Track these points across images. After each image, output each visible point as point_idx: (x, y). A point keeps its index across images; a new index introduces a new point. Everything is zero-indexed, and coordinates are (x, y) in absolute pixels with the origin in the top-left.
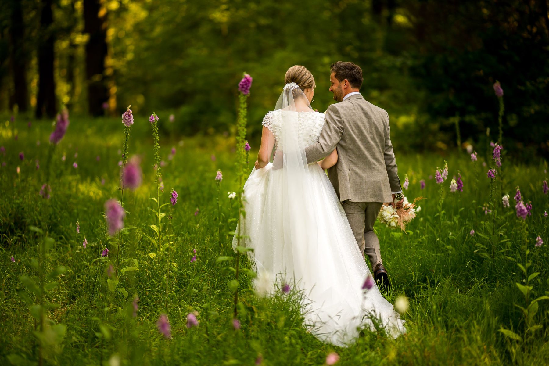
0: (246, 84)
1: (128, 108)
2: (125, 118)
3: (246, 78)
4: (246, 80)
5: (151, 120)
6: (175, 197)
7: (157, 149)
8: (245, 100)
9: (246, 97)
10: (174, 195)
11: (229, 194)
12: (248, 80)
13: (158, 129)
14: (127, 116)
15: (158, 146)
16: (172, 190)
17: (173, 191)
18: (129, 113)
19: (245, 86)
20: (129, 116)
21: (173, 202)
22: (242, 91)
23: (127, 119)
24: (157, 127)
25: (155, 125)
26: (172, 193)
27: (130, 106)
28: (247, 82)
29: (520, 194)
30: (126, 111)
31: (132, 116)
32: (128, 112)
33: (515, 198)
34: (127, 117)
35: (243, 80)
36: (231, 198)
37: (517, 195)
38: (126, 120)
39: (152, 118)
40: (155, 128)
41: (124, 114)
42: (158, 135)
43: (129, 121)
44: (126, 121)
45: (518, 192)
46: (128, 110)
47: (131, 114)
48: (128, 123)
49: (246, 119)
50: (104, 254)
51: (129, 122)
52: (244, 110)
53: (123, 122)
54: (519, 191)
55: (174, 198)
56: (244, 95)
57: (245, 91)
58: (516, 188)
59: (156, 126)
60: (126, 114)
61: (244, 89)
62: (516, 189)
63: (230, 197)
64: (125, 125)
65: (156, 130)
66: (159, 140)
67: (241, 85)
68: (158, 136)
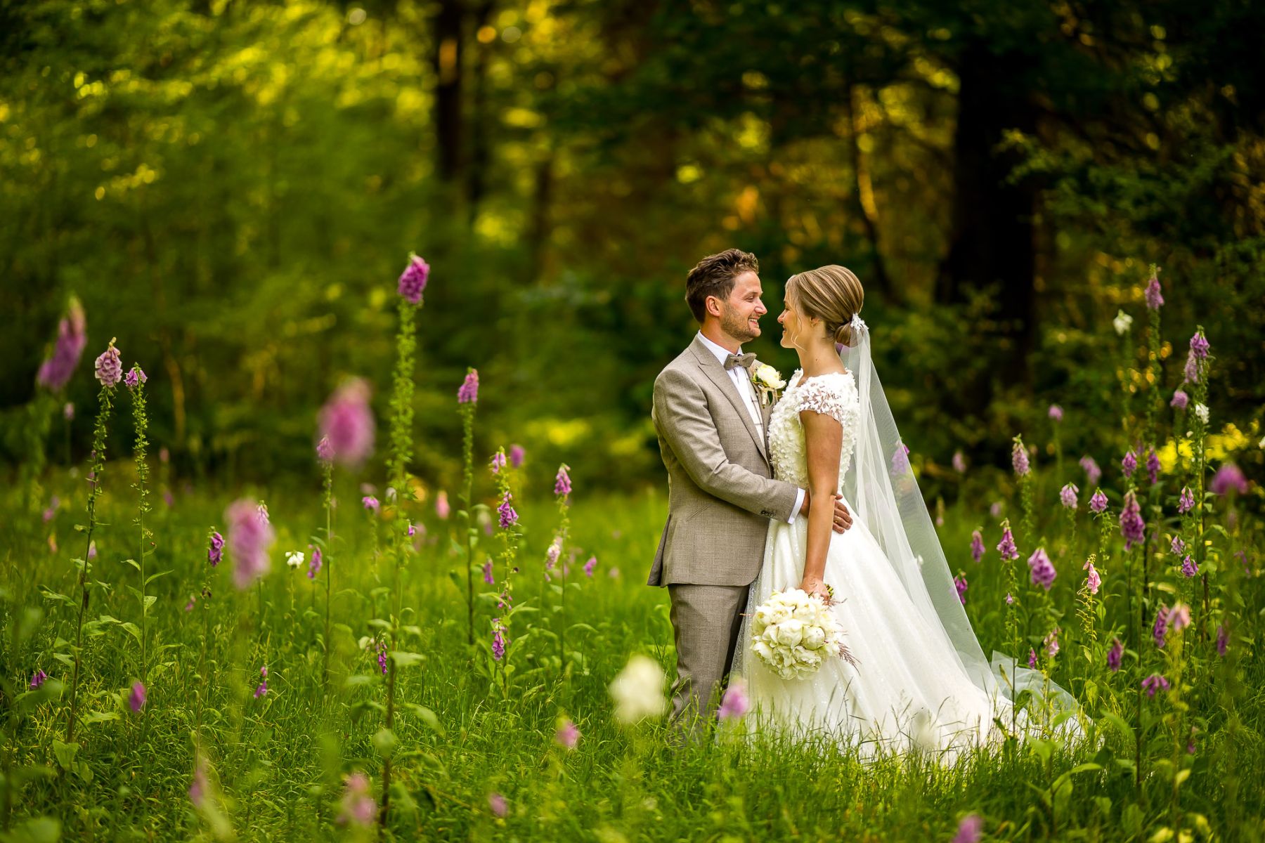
0: (416, 280)
1: (111, 344)
2: (102, 366)
3: (415, 264)
4: (415, 269)
5: (130, 380)
6: (217, 547)
7: (140, 449)
8: (412, 315)
9: (414, 309)
10: (216, 541)
11: (289, 558)
12: (420, 271)
13: (144, 401)
14: (108, 361)
15: (144, 440)
16: (213, 530)
17: (215, 532)
18: (113, 356)
19: (413, 284)
20: (113, 362)
21: (213, 559)
22: (406, 294)
23: (107, 368)
24: (143, 397)
25: (137, 394)
26: (212, 538)
27: (114, 340)
28: (419, 275)
29: (1011, 537)
30: (106, 350)
31: (120, 363)
32: (110, 352)
33: (999, 547)
34: (108, 364)
35: (409, 269)
36: (294, 566)
37: (1005, 541)
38: (105, 371)
39: (133, 377)
40: (138, 399)
41: (102, 357)
42: (144, 415)
43: (112, 373)
44: (105, 374)
45: (1007, 533)
46: (109, 349)
47: (118, 359)
48: (110, 379)
49: (412, 360)
50: (35, 684)
51: (110, 376)
52: (408, 338)
53: (97, 376)
54: (1010, 531)
55: (218, 550)
56: (410, 306)
57: (412, 295)
58: (1002, 524)
59: (140, 395)
60: (105, 359)
61: (410, 291)
62: (1002, 528)
63: (290, 562)
64: (102, 383)
65: (141, 403)
66: (146, 426)
67: (404, 281)
68: (145, 418)
